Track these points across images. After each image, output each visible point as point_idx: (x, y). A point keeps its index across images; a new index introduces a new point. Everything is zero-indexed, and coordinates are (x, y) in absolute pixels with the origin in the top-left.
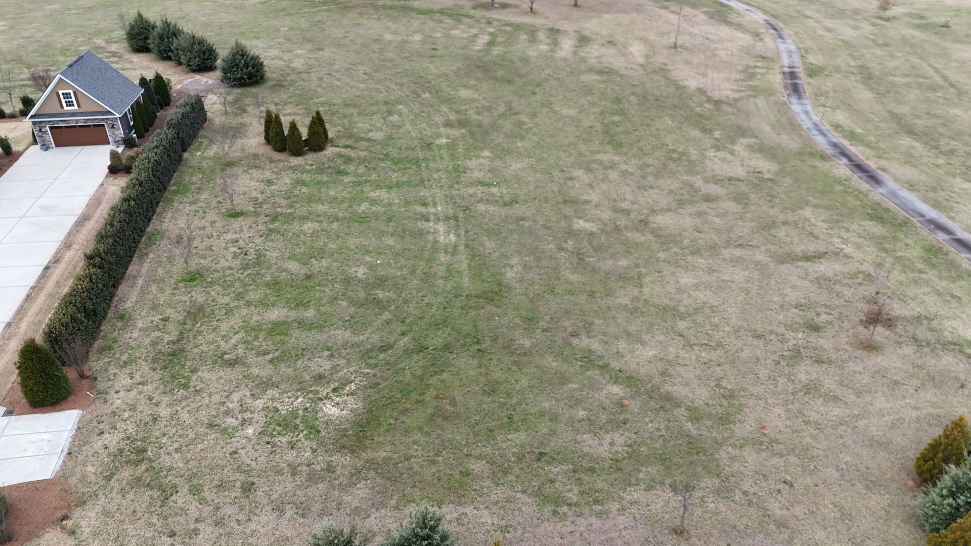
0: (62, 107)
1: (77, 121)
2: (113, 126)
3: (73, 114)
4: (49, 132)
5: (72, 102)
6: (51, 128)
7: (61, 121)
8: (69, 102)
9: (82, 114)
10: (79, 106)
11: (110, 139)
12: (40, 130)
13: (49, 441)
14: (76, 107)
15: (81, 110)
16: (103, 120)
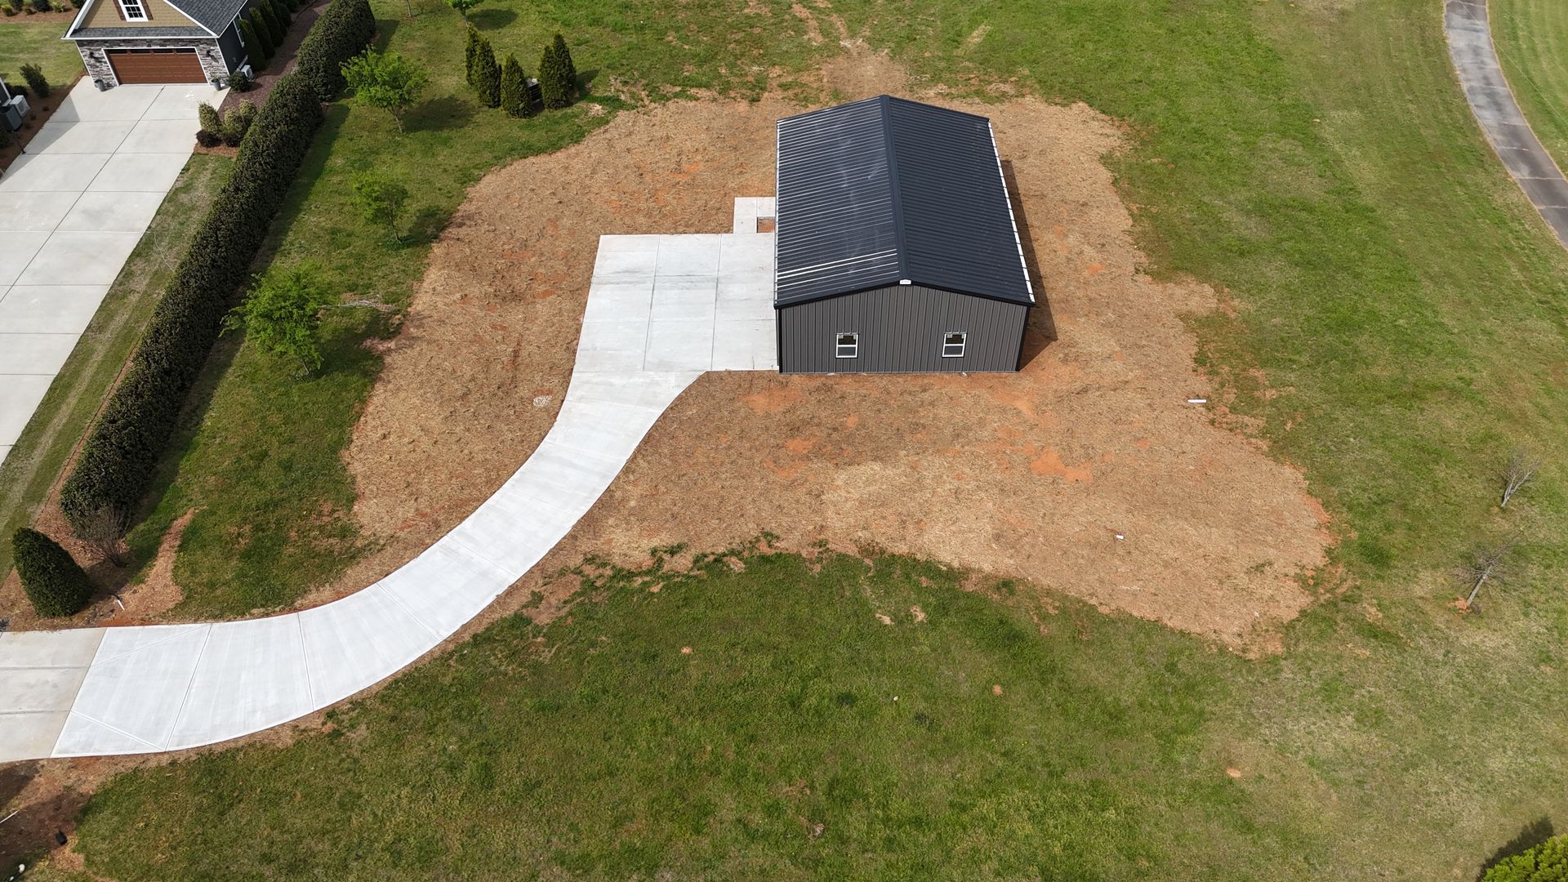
0: (123, 18)
1: (150, 42)
2: (208, 52)
3: (142, 30)
4: (106, 59)
5: (138, 9)
6: (108, 52)
7: (124, 41)
8: (133, 8)
9: (156, 30)
10: (150, 17)
11: (207, 75)
12: (91, 55)
13: (55, 686)
14: (145, 19)
15: (153, 24)
16: (191, 41)
